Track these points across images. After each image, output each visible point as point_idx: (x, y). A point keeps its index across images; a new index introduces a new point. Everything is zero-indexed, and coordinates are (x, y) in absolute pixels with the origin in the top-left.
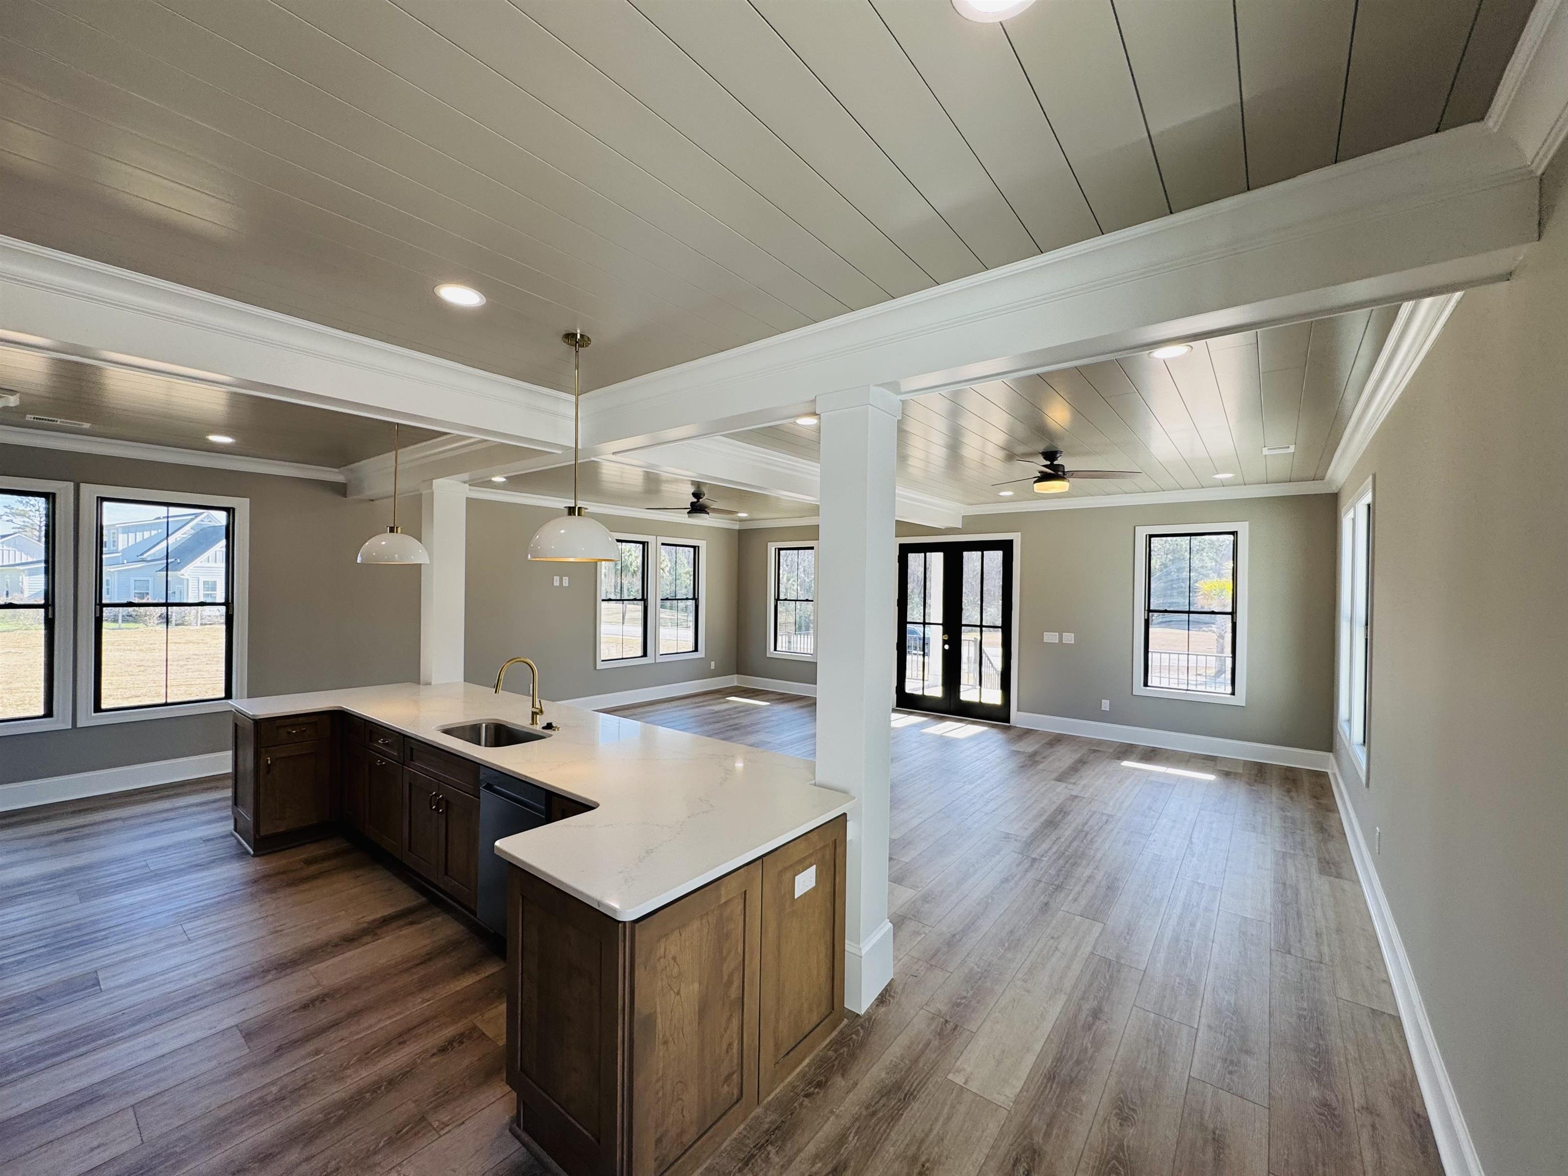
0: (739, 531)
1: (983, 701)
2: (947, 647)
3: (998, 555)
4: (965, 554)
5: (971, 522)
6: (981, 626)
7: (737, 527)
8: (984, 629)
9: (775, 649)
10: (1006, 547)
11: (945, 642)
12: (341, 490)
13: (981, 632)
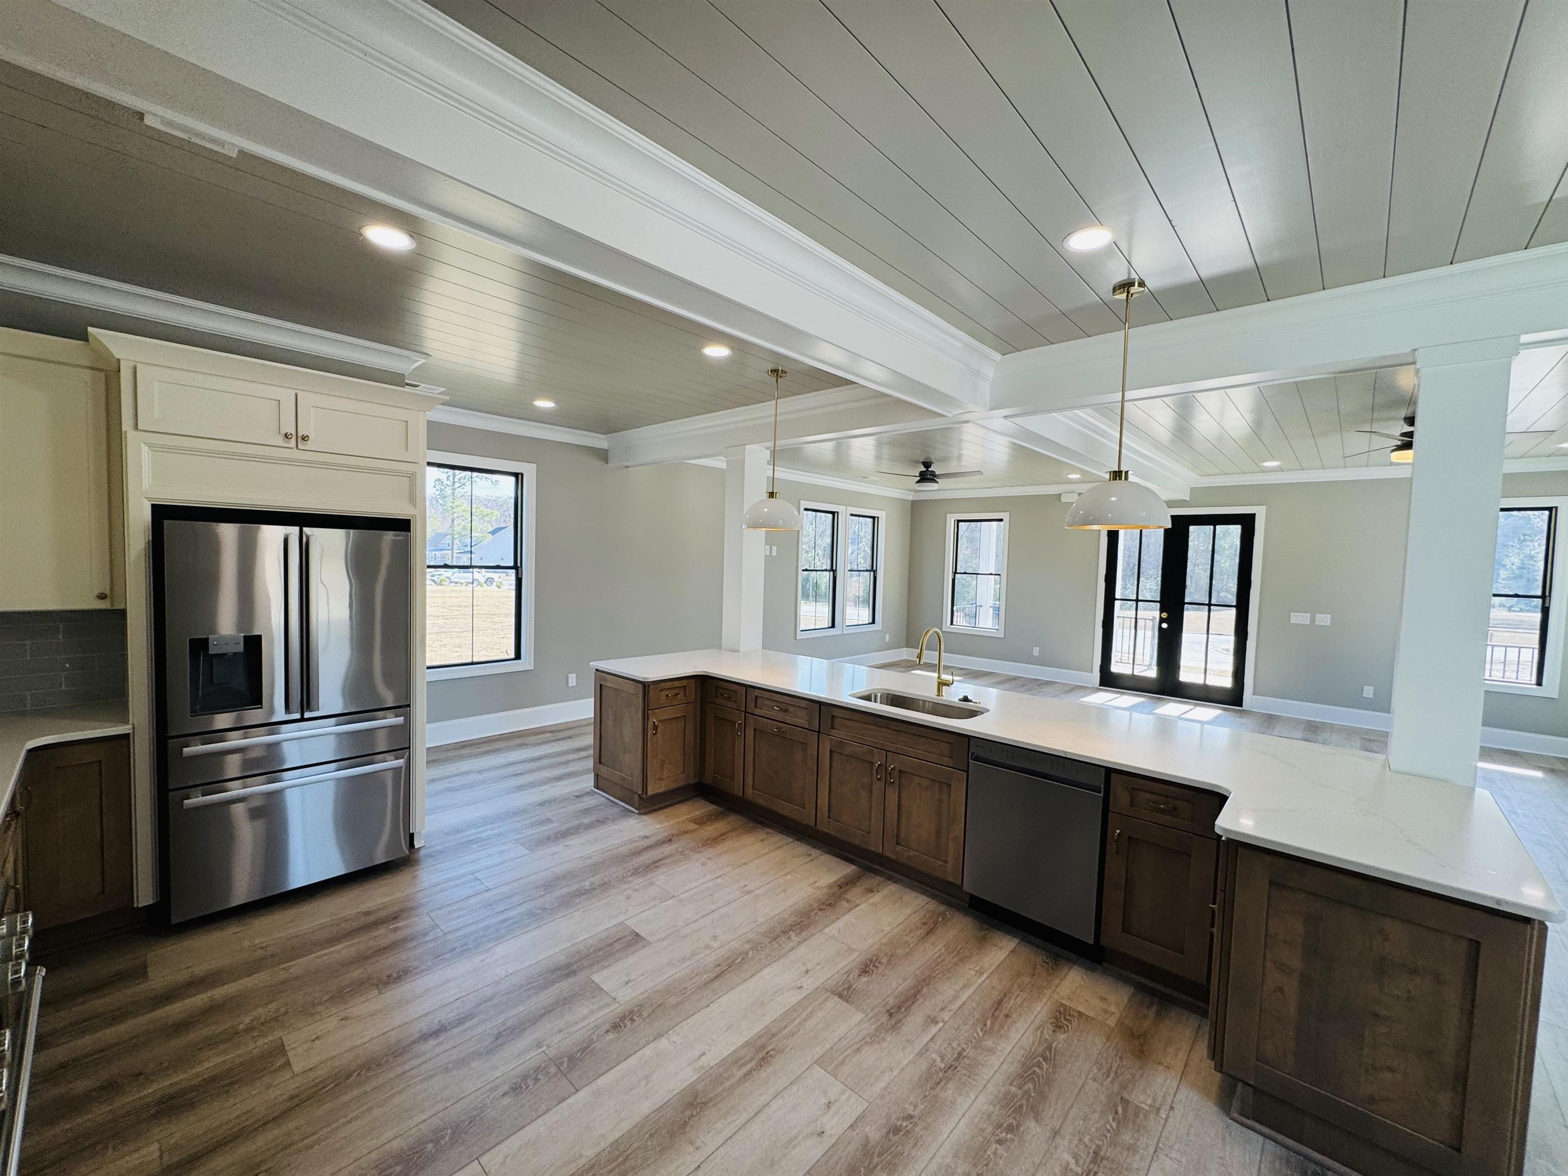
0: (913, 502)
1: (1209, 683)
2: (1165, 626)
3: (1235, 530)
4: (1192, 528)
5: (1198, 494)
6: (1210, 605)
7: (911, 498)
8: (1212, 607)
9: (952, 624)
10: (1247, 523)
11: (1162, 620)
12: (603, 455)
13: (1209, 611)
